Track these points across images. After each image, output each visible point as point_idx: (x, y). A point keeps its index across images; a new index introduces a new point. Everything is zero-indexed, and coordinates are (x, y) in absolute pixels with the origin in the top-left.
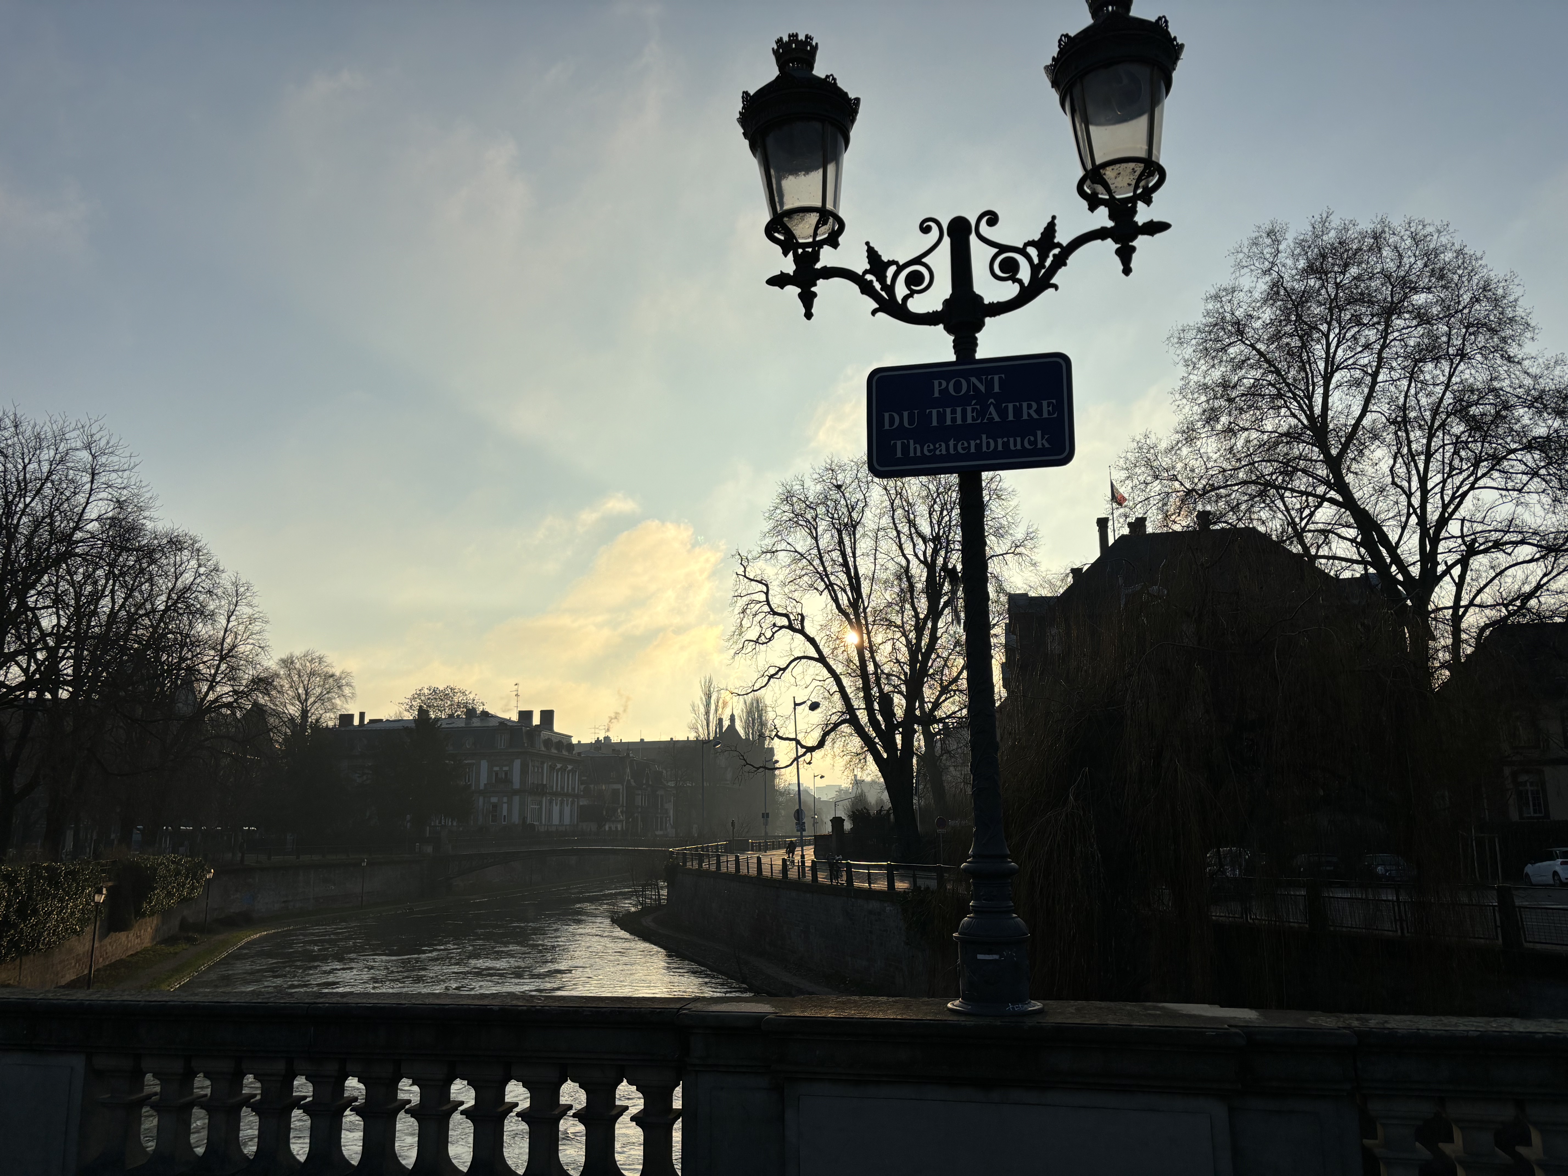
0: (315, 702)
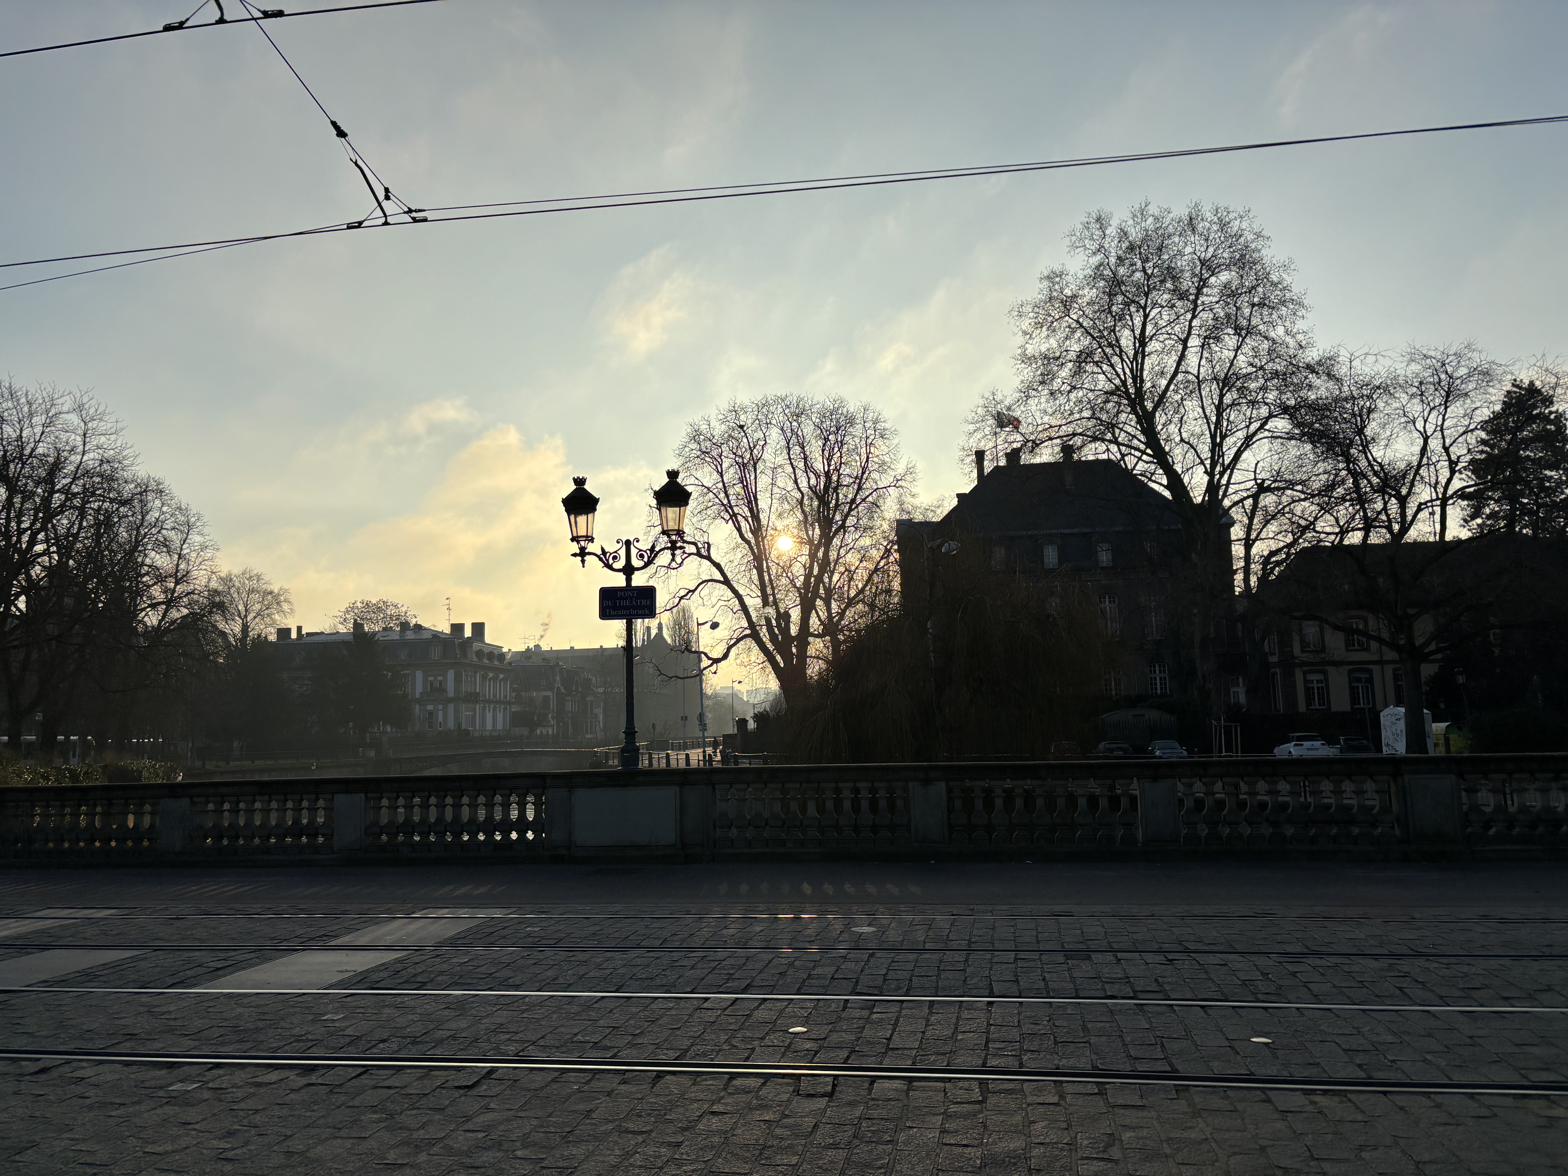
0: (255, 617)
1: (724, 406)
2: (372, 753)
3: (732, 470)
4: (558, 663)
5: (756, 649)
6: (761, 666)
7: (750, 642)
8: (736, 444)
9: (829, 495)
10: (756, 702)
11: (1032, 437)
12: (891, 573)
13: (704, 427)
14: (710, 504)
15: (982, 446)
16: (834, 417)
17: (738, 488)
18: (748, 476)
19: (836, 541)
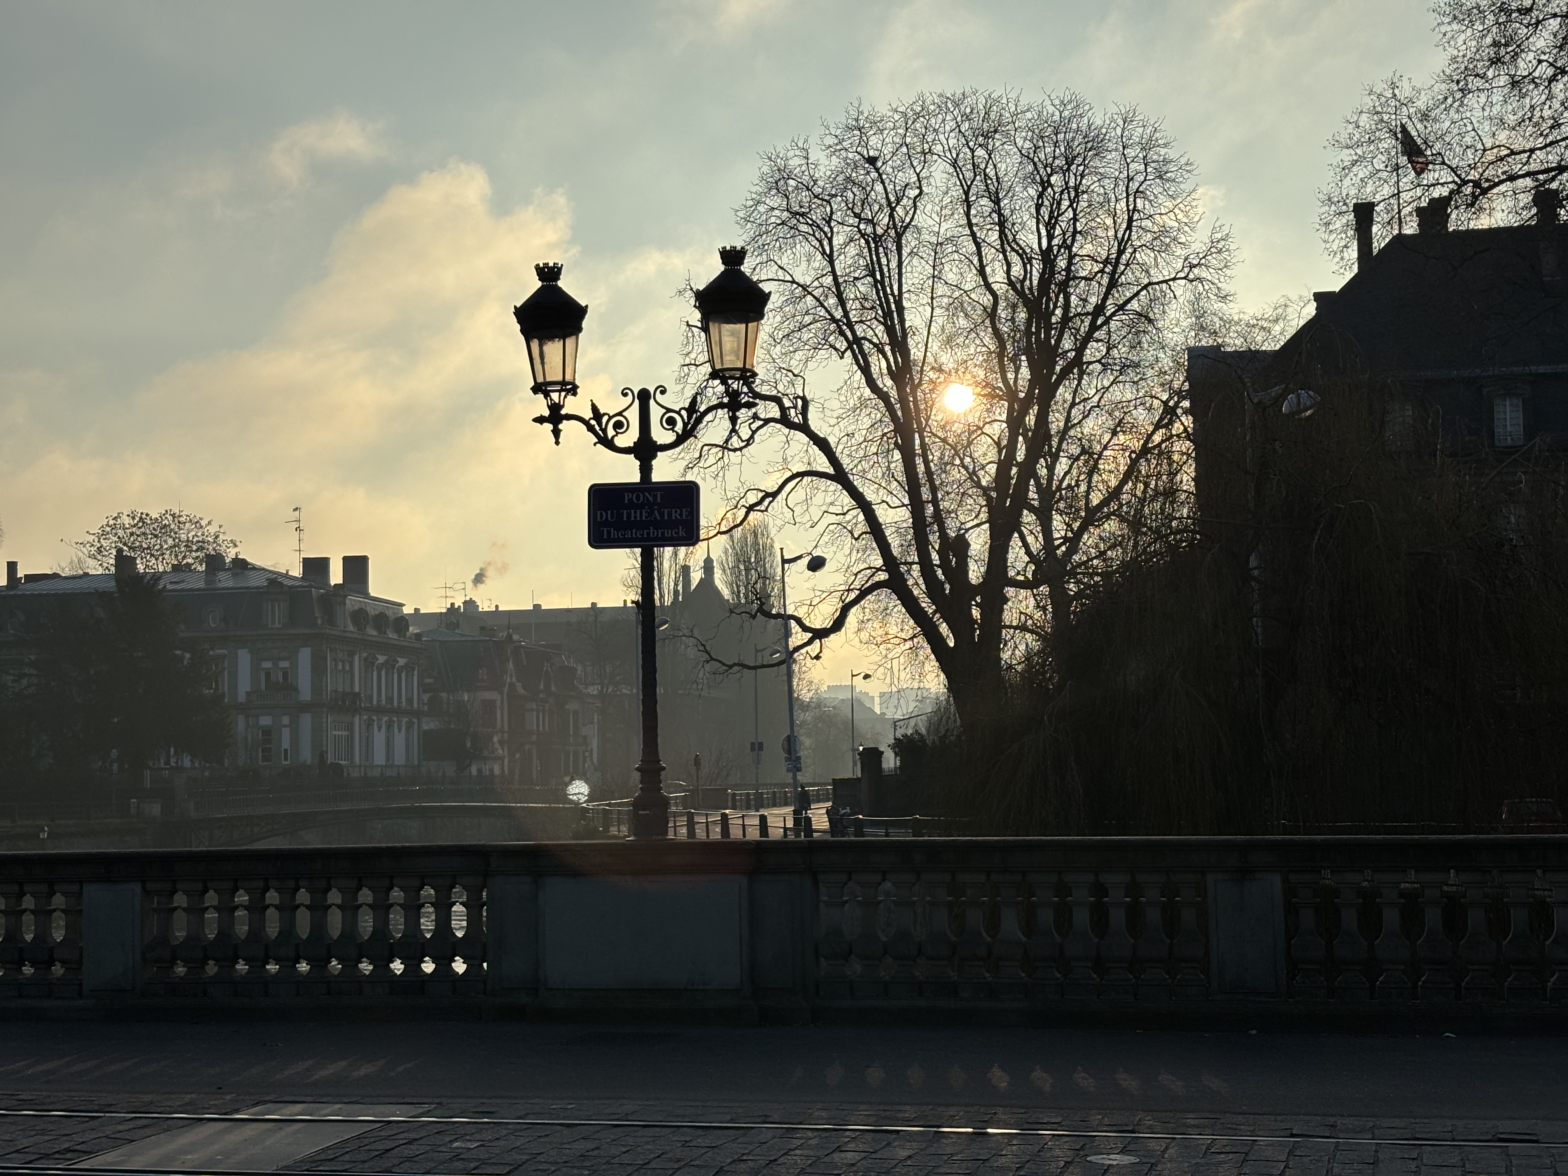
1: (839, 119)
2: (155, 809)
3: (852, 250)
4: (510, 637)
5: (898, 609)
6: (909, 644)
7: (887, 599)
8: (860, 195)
9: (1049, 299)
10: (898, 716)
11: (1474, 175)
12: (1176, 457)
13: (794, 162)
14: (808, 319)
15: (1368, 193)
16: (1061, 136)
17: (864, 287)
18: (884, 261)
19: (1064, 393)
